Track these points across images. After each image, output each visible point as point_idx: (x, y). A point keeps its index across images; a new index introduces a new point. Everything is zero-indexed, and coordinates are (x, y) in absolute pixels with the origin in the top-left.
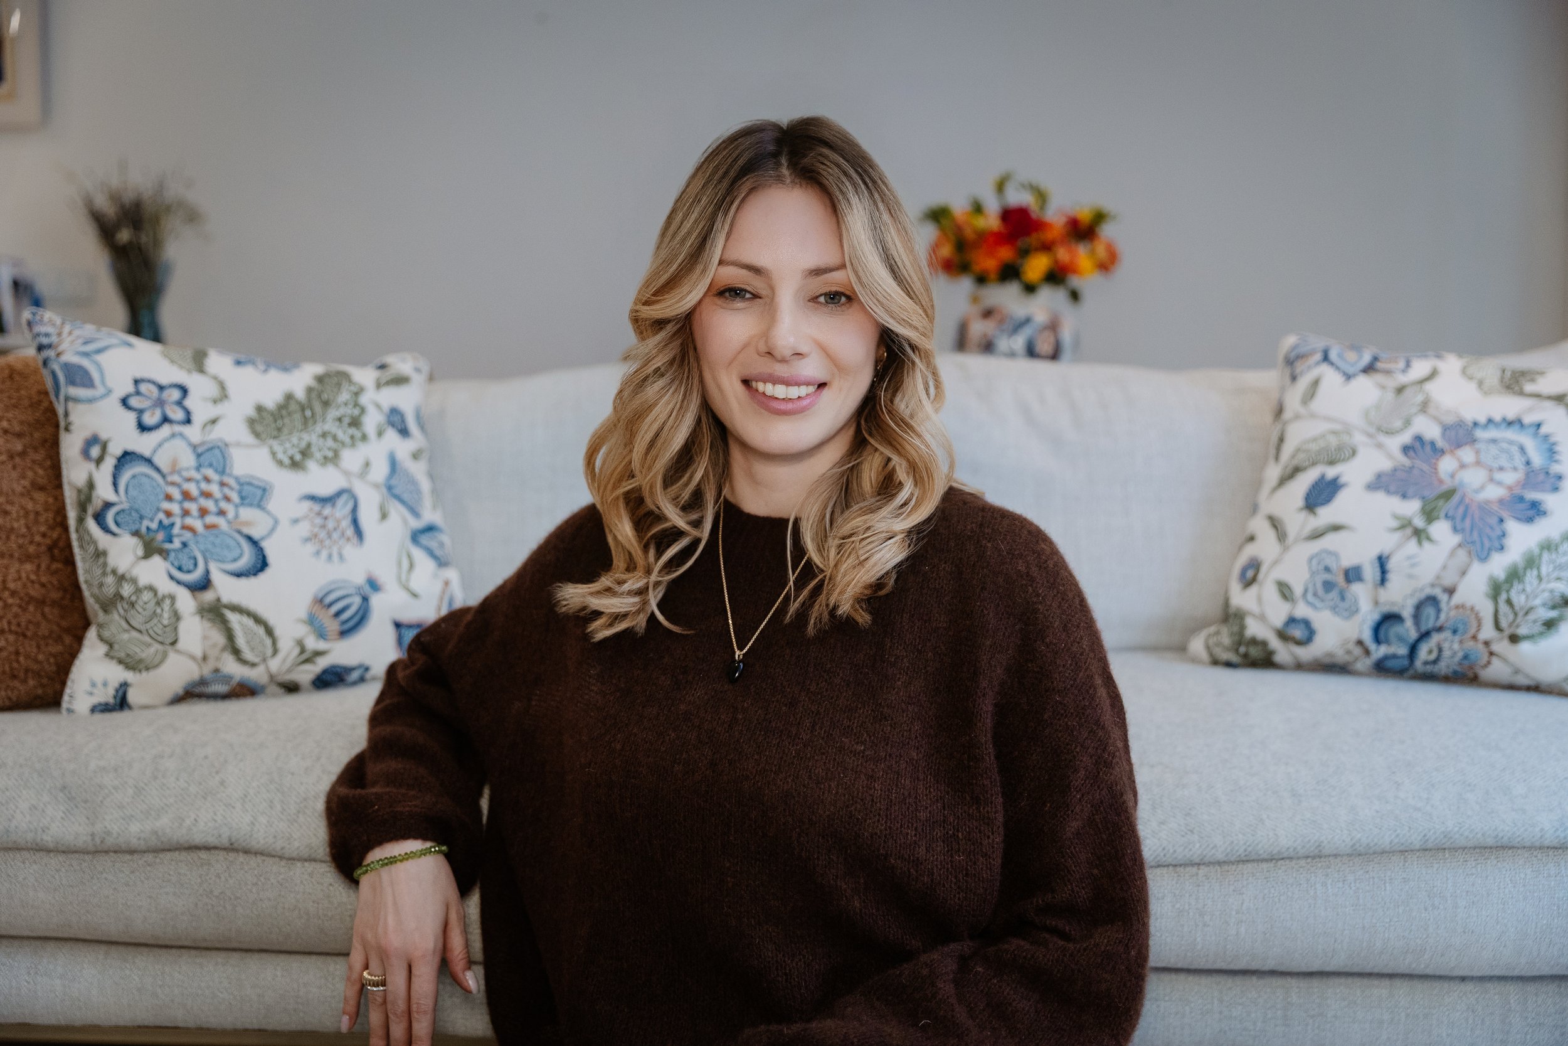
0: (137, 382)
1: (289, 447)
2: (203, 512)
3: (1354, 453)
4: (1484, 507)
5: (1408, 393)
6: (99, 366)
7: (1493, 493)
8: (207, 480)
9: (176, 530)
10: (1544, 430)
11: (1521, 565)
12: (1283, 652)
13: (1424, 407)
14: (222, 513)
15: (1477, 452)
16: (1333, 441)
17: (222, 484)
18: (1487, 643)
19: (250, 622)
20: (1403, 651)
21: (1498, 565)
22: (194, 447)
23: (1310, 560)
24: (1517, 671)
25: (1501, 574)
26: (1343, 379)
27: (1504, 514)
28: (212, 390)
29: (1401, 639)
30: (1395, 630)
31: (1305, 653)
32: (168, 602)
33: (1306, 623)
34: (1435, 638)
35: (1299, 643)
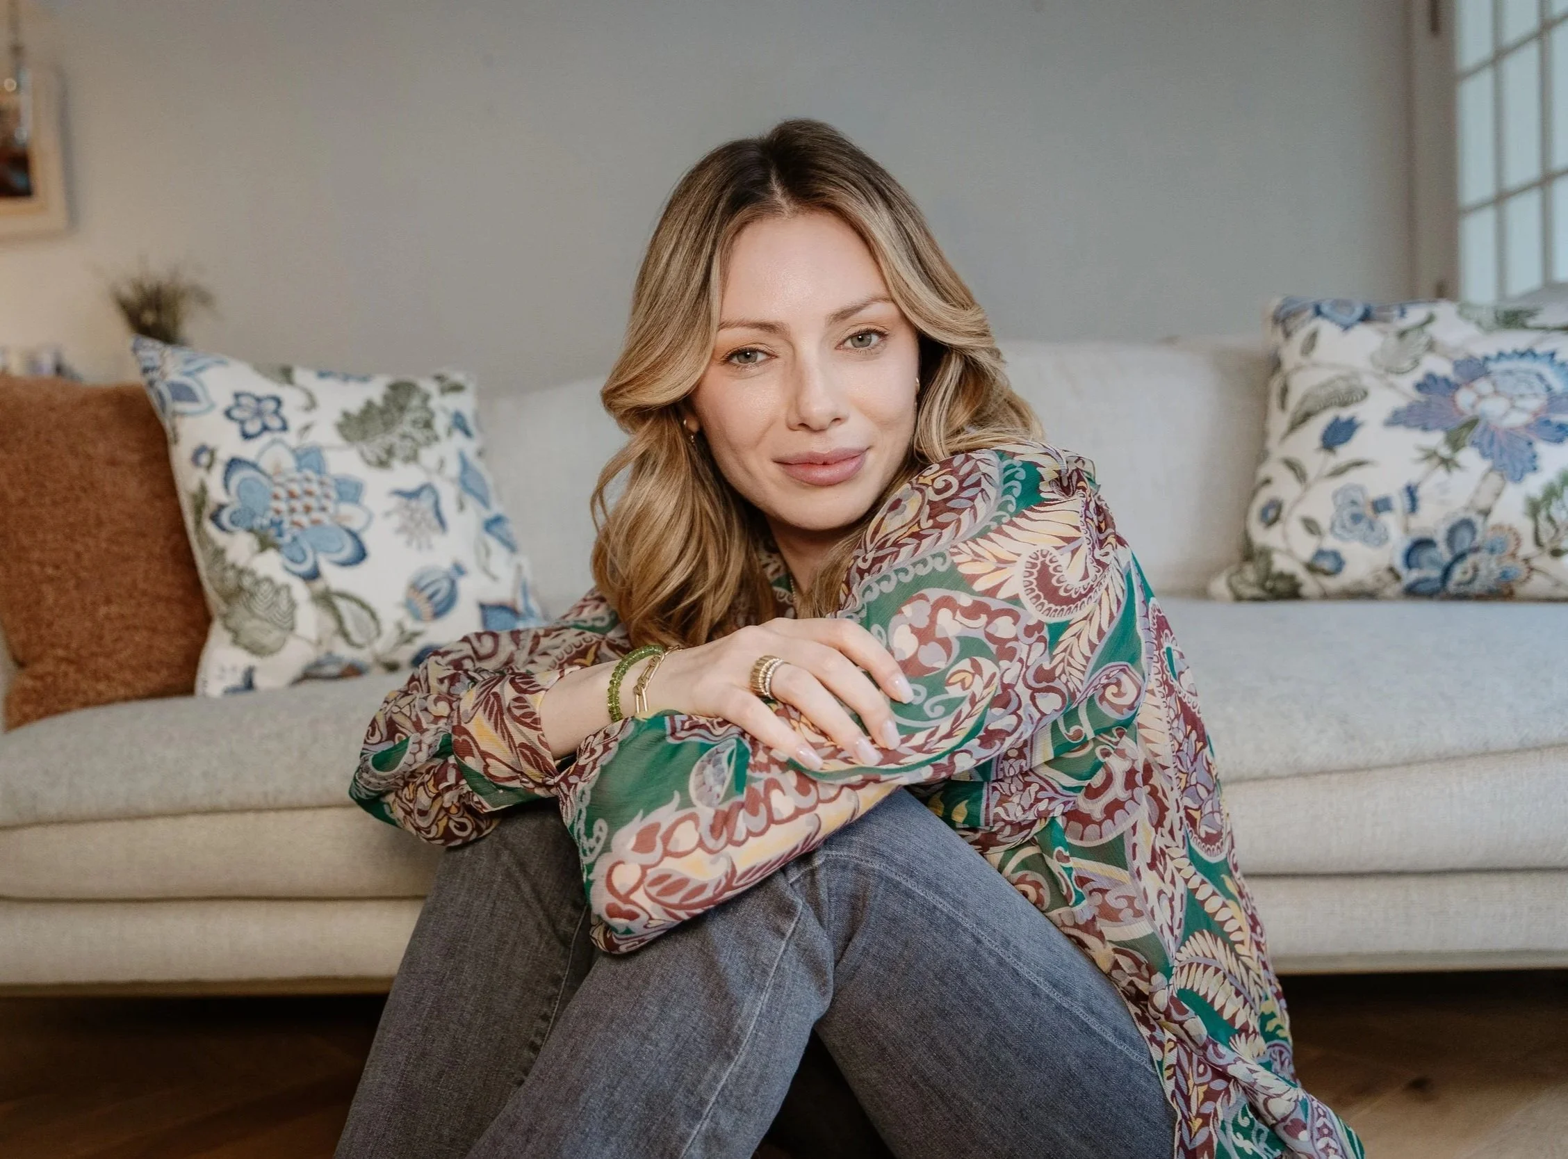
0: (237, 396)
1: (375, 447)
2: (308, 509)
3: (1365, 394)
4: (1511, 433)
5: (1411, 337)
6: (201, 385)
7: (1517, 419)
8: (308, 480)
9: (286, 525)
10: (1558, 358)
11: (1557, 482)
12: (1309, 584)
13: (1431, 347)
14: (323, 509)
15: (1494, 384)
16: (1342, 386)
17: (322, 483)
18: (1526, 560)
19: (354, 607)
20: (1436, 573)
21: (1534, 485)
22: (293, 451)
23: (1335, 496)
24: (1558, 584)
25: (1537, 493)
26: (1341, 329)
27: (1532, 437)
28: (301, 399)
29: (1433, 562)
30: (1425, 555)
31: (1332, 584)
32: (284, 594)
33: (1336, 555)
34: (1471, 560)
35: (1327, 574)
